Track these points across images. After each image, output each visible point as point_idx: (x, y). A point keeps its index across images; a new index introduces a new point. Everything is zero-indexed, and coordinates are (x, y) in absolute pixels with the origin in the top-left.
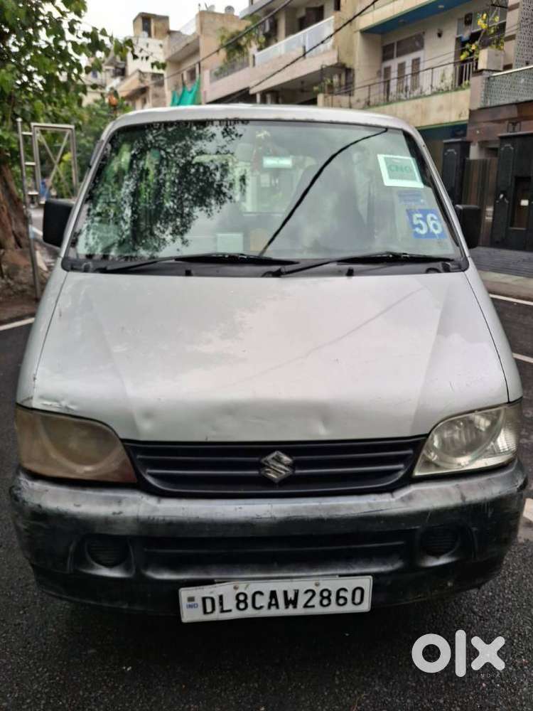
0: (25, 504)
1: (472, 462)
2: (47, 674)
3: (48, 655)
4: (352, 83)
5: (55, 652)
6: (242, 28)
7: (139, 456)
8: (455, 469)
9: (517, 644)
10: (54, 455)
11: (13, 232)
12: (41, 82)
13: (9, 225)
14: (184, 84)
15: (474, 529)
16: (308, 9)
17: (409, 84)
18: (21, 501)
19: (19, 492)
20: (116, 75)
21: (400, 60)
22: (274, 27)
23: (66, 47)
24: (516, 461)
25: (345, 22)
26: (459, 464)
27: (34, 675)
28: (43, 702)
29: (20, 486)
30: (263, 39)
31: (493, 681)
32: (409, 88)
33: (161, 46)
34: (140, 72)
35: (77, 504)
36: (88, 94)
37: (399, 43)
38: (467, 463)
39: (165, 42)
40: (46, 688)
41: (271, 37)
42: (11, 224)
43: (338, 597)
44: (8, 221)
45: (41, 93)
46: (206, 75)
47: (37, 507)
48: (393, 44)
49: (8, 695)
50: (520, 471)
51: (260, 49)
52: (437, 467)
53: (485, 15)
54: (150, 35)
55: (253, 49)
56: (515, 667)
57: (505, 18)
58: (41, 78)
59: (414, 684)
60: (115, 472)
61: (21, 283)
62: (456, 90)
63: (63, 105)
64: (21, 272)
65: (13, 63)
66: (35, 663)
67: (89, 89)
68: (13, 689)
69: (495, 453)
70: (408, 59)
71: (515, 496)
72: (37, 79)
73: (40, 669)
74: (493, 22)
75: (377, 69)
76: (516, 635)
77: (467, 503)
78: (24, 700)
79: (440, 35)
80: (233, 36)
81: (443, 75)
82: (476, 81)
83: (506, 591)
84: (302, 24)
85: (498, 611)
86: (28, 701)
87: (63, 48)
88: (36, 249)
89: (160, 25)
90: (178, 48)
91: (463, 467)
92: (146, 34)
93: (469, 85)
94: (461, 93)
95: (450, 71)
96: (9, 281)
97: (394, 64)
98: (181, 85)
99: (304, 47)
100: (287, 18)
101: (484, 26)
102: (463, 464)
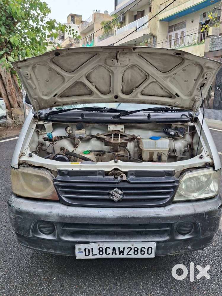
0: (14, 207)
1: (199, 195)
2: (22, 279)
3: (22, 271)
4: (156, 41)
5: (25, 270)
6: (111, 20)
7: (60, 189)
8: (191, 198)
9: (220, 275)
10: (26, 187)
11: (17, 101)
12: (30, 41)
13: (15, 98)
14: (87, 42)
15: (200, 224)
16: (138, 12)
17: (179, 42)
18: (12, 206)
19: (11, 203)
20: (60, 39)
21: (176, 32)
22: (124, 19)
23: (40, 28)
24: (218, 196)
25: (153, 16)
26: (193, 196)
27: (16, 279)
28: (19, 290)
29: (12, 200)
30: (119, 24)
31: (209, 291)
32: (180, 44)
33: (78, 27)
34: (70, 37)
35: (34, 208)
36: (49, 46)
37: (175, 25)
38: (197, 196)
39: (80, 25)
40: (20, 285)
41: (123, 23)
42: (16, 98)
43: (141, 251)
44: (15, 97)
45: (30, 45)
46: (96, 39)
47: (18, 209)
48: (173, 26)
49: (5, 287)
50: (220, 200)
51: (118, 28)
52: (184, 197)
53: (211, 13)
54: (74, 23)
55: (115, 28)
56: (219, 285)
57: (220, 14)
58: (30, 40)
59: (174, 290)
60: (50, 195)
61: (19, 122)
62: (199, 44)
63: (38, 50)
64: (20, 117)
65: (19, 34)
66: (16, 275)
67: (49, 44)
68: (7, 285)
69: (209, 192)
70: (179, 32)
71: (218, 210)
72: (28, 40)
73: (19, 277)
74: (215, 16)
75: (166, 36)
76: (219, 272)
77: (197, 213)
78: (11, 289)
79: (192, 22)
80: (107, 23)
81: (194, 38)
82: (207, 40)
83: (215, 253)
84: (136, 18)
85: (211, 260)
86: (13, 290)
87: (39, 28)
88: (26, 108)
89: (78, 19)
90: (85, 28)
91: (195, 197)
92: (72, 22)
93: (204, 42)
94: (201, 45)
95: (197, 36)
96: (15, 121)
97: (173, 34)
98: (86, 43)
99: (136, 27)
100: (129, 15)
101: (211, 18)
102: (195, 196)
